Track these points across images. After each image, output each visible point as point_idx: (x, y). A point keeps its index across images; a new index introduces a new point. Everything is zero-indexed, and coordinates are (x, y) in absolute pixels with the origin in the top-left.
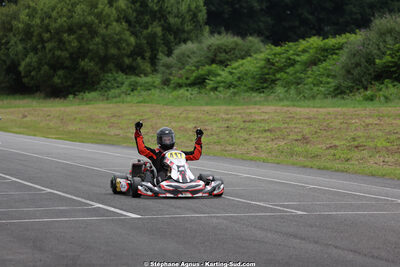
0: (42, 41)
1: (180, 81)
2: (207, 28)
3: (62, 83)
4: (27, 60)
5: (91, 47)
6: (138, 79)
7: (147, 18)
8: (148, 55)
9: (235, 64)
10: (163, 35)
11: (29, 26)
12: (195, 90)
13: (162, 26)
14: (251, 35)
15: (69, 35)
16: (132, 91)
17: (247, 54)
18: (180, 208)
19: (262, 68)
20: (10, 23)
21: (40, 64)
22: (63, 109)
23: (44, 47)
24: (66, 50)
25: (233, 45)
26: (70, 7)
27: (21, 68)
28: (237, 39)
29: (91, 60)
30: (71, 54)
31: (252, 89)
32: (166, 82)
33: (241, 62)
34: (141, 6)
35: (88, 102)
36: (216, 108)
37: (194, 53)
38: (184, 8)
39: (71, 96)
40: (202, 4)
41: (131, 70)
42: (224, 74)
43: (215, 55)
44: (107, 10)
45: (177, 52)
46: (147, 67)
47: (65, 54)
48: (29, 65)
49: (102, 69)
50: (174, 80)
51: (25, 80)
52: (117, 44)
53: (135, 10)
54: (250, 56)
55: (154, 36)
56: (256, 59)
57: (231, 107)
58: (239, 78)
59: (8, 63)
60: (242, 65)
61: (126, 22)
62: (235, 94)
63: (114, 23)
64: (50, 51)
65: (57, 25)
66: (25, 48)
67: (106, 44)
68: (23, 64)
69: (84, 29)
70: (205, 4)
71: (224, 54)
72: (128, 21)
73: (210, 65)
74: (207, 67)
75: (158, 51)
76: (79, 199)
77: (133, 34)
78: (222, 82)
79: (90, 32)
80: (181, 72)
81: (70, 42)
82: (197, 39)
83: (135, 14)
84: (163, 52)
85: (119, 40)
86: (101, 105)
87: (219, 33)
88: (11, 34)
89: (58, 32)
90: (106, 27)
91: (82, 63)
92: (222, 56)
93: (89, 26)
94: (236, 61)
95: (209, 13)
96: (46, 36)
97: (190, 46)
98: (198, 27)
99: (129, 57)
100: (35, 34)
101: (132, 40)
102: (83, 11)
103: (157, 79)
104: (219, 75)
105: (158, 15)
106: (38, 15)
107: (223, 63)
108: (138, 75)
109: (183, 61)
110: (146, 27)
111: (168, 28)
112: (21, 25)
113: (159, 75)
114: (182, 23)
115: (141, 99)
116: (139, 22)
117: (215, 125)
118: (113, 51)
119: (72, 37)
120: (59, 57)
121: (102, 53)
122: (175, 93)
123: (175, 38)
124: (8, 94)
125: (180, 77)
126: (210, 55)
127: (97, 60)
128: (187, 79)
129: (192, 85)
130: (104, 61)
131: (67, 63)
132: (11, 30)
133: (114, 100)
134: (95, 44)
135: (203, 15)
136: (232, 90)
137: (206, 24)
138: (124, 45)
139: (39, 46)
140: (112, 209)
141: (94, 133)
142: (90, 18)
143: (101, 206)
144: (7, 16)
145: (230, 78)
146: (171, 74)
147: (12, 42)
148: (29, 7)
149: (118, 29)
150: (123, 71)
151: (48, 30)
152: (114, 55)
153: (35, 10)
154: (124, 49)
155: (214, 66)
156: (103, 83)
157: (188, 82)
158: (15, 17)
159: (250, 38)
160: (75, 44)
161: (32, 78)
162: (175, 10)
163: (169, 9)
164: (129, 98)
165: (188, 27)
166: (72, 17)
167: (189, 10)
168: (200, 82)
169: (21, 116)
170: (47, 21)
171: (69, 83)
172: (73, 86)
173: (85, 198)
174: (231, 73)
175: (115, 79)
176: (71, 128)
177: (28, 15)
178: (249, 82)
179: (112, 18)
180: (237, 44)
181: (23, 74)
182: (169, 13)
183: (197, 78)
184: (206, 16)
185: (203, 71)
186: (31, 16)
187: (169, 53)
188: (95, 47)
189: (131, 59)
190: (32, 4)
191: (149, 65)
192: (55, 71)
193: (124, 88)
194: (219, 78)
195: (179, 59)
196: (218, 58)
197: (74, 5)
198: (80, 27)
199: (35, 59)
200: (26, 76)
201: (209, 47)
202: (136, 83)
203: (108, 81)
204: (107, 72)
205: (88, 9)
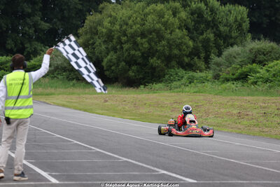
0: (121, 43)
1: (228, 76)
2: (250, 35)
3: (135, 76)
4: (109, 57)
5: (159, 49)
6: (195, 74)
7: (203, 26)
8: (203, 55)
9: (271, 64)
10: (215, 40)
11: (110, 31)
12: (239, 84)
13: (214, 33)
15: (142, 38)
16: (190, 83)
18: (227, 175)
20: (96, 28)
21: (119, 60)
22: (135, 96)
23: (122, 48)
24: (139, 50)
25: (270, 49)
26: (143, 17)
27: (104, 64)
28: (273, 44)
29: (158, 58)
30: (143, 54)
32: (217, 77)
33: (275, 62)
34: (198, 17)
35: (155, 91)
36: (255, 98)
37: (238, 54)
38: (231, 19)
39: (142, 86)
40: (246, 16)
41: (190, 67)
42: (262, 71)
43: (256, 57)
44: (172, 19)
45: (226, 53)
46: (202, 64)
47: (138, 53)
48: (110, 61)
49: (166, 65)
50: (223, 75)
51: (107, 73)
52: (179, 46)
53: (194, 21)
55: (208, 40)
57: (267, 98)
58: (274, 75)
60: (276, 65)
62: (270, 87)
63: (177, 30)
64: (127, 50)
65: (132, 31)
66: (107, 48)
67: (170, 46)
68: (105, 60)
69: (153, 34)
70: (248, 16)
72: (187, 29)
73: (252, 64)
74: (249, 66)
75: (210, 52)
76: (148, 167)
77: (192, 38)
78: (261, 78)
79: (158, 36)
80: (229, 69)
81: (142, 44)
82: (242, 44)
83: (193, 23)
84: (215, 54)
85: (181, 44)
86: (167, 93)
87: (259, 39)
88: (97, 37)
89: (134, 36)
90: (171, 33)
91: (152, 61)
92: (261, 57)
93: (158, 32)
94: (272, 61)
95: (251, 23)
96: (124, 39)
97: (236, 49)
98: (242, 34)
99: (187, 56)
100: (115, 37)
101: (191, 43)
102: (153, 20)
103: (210, 74)
104: (259, 72)
105: (212, 24)
106: (118, 23)
107: (262, 63)
108: (194, 71)
109: (230, 61)
110: (202, 34)
111: (218, 35)
112: (104, 30)
113: (211, 72)
114: (230, 31)
115: (195, 90)
116: (196, 29)
117: (255, 111)
118: (176, 52)
119: (144, 40)
120: (133, 55)
121: (167, 53)
122: (224, 86)
123: (224, 43)
125: (228, 74)
126: (252, 56)
127: (163, 58)
128: (233, 75)
129: (236, 79)
130: (168, 59)
131: (140, 60)
132: (96, 33)
133: (176, 90)
134: (161, 46)
135: (246, 25)
136: (268, 84)
137: (249, 32)
138: (184, 47)
139: (118, 47)
140: (174, 175)
141: (160, 116)
142: (158, 26)
143: (165, 172)
144: (94, 22)
145: (267, 75)
146: (220, 71)
147: (97, 43)
148: (111, 16)
149: (180, 35)
150: (183, 68)
151: (125, 35)
152: (176, 55)
153: (115, 18)
154: (184, 50)
155: (254, 65)
156: (167, 77)
157: (234, 77)
158: (100, 23)
160: (146, 45)
161: (113, 71)
162: (225, 21)
163: (220, 20)
164: (187, 89)
165: (235, 34)
166: (144, 24)
167: (236, 21)
168: (243, 78)
169: (103, 101)
170: (124, 27)
171: (141, 76)
172: (143, 79)
173: (153, 166)
174: (268, 71)
175: (177, 74)
176: (143, 111)
177: (110, 22)
179: (175, 26)
180: (273, 49)
181: (105, 68)
182: (220, 22)
183: (241, 74)
184: (248, 26)
185: (245, 69)
186: (112, 23)
187: (219, 55)
188: (162, 48)
189: (189, 58)
190: (113, 14)
191: (204, 63)
192: (130, 66)
193: (183, 81)
194: (258, 75)
195: (227, 60)
196: (257, 59)
197: (146, 15)
198: (150, 32)
199: (115, 57)
200: (108, 70)
201: (251, 50)
202: (193, 77)
203: (171, 75)
204: (170, 68)
205: (157, 18)
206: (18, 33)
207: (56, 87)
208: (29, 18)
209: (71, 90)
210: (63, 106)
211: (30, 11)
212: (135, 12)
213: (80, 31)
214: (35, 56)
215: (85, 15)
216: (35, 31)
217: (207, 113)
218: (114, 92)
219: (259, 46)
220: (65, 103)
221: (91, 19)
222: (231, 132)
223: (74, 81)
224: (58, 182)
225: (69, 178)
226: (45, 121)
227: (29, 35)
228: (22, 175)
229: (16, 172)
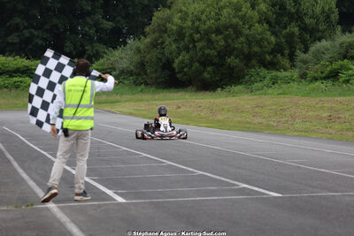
0: (194, 41)
1: (316, 75)
2: (339, 28)
3: (211, 78)
4: (180, 58)
5: (236, 46)
6: (279, 74)
7: (286, 19)
8: (287, 52)
10: (300, 34)
11: (181, 28)
12: (330, 83)
13: (299, 26)
15: (217, 35)
16: (273, 84)
18: (316, 187)
20: (164, 26)
21: (192, 60)
22: (212, 100)
23: (195, 47)
24: (214, 48)
26: (217, 11)
27: (175, 65)
29: (237, 57)
30: (219, 52)
32: (303, 76)
34: (280, 9)
35: (234, 94)
36: (348, 98)
37: (328, 49)
38: (318, 10)
39: (219, 89)
40: (334, 6)
41: (272, 65)
43: (347, 52)
44: (250, 13)
45: (313, 49)
46: (286, 62)
47: (213, 52)
48: (182, 62)
49: (246, 65)
50: (311, 74)
51: (179, 76)
52: (259, 43)
53: (275, 13)
55: (292, 35)
59: (164, 60)
61: (267, 23)
63: (257, 25)
64: (200, 49)
65: (206, 27)
66: (178, 48)
67: (249, 43)
68: (177, 61)
69: (230, 29)
70: (337, 6)
72: (269, 22)
73: (342, 60)
74: (340, 62)
75: (295, 48)
76: (227, 180)
77: (274, 33)
79: (235, 32)
80: (317, 67)
81: (217, 41)
82: (331, 37)
83: (275, 16)
84: (300, 49)
85: (261, 40)
86: (246, 97)
87: (350, 32)
88: (166, 35)
89: (207, 33)
90: (249, 28)
91: (229, 60)
93: (235, 27)
95: (341, 14)
96: (197, 36)
97: (324, 43)
98: (331, 27)
99: (270, 54)
100: (187, 35)
101: (273, 39)
102: (229, 14)
103: (295, 73)
104: (351, 69)
105: (296, 17)
106: (189, 19)
108: (278, 70)
109: (318, 57)
110: (285, 28)
111: (304, 28)
112: (174, 28)
113: (297, 70)
114: (317, 24)
115: (281, 91)
117: (347, 114)
118: (256, 49)
119: (220, 37)
120: (208, 55)
121: (246, 51)
122: (312, 86)
123: (311, 37)
124: (164, 88)
125: (316, 72)
126: (343, 51)
127: (241, 57)
128: (322, 73)
129: (325, 78)
130: (248, 58)
131: (216, 60)
132: (165, 31)
133: (258, 92)
134: (239, 43)
135: (335, 16)
137: (338, 24)
138: (265, 43)
139: (191, 46)
140: (256, 189)
141: (240, 122)
142: (235, 21)
143: (246, 186)
144: (162, 19)
146: (307, 69)
147: (167, 43)
148: (181, 11)
149: (260, 29)
150: (265, 67)
151: (198, 32)
152: (256, 53)
153: (186, 13)
154: (266, 47)
155: (345, 61)
156: (247, 78)
157: (324, 75)
158: (169, 19)
160: (222, 43)
161: (185, 74)
162: (310, 12)
163: (305, 11)
164: (270, 91)
165: (322, 27)
166: (219, 19)
167: (323, 12)
168: (333, 76)
169: (175, 107)
170: (197, 23)
171: (218, 78)
172: (221, 80)
173: (231, 179)
175: (258, 74)
176: (220, 117)
177: (181, 18)
179: (255, 20)
181: (177, 70)
182: (305, 14)
183: (331, 72)
184: (338, 17)
185: (335, 66)
186: (183, 19)
187: (306, 51)
188: (240, 46)
189: (272, 56)
190: (183, 8)
191: (288, 61)
192: (205, 67)
193: (266, 81)
194: (350, 72)
195: (315, 56)
196: (349, 54)
197: (221, 9)
198: (226, 28)
199: (187, 57)
200: (180, 72)
201: (341, 44)
202: (278, 77)
203: (252, 76)
204: (251, 68)
205: (232, 12)
206: (77, 34)
207: (122, 94)
208: (89, 16)
209: (139, 96)
210: (131, 114)
211: (90, 8)
212: (209, 6)
213: (147, 29)
214: (98, 60)
215: (152, 12)
216: (97, 31)
217: (293, 117)
218: (187, 97)
219: (350, 40)
220: (132, 111)
221: (159, 15)
222: (321, 138)
223: (143, 86)
224: (124, 201)
225: (137, 195)
226: (110, 132)
227: (89, 36)
228: (84, 194)
229: (77, 191)
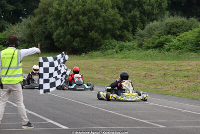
0: (67, 20)
1: (149, 45)
2: (167, 13)
3: (79, 46)
4: (58, 31)
6: (125, 43)
7: (131, 6)
8: (131, 28)
9: (182, 35)
10: (140, 16)
11: (59, 11)
12: (156, 51)
13: (140, 11)
14: (192, 17)
15: (83, 16)
16: (121, 50)
17: (190, 28)
19: (197, 37)
20: (47, 9)
21: (65, 33)
23: (68, 24)
24: (81, 25)
25: (181, 23)
27: (54, 37)
28: (184, 19)
29: (96, 31)
30: (84, 28)
31: (191, 50)
32: (140, 46)
33: (185, 33)
37: (157, 28)
39: (84, 54)
41: (121, 38)
42: (175, 41)
43: (170, 30)
44: (106, 1)
45: (147, 27)
46: (130, 36)
47: (80, 28)
48: (59, 34)
49: (103, 37)
50: (145, 44)
51: (56, 44)
52: (112, 22)
54: (192, 30)
55: (134, 17)
56: (195, 32)
58: (183, 43)
59: (46, 33)
60: (186, 35)
61: (118, 8)
62: (180, 53)
63: (110, 9)
64: (71, 26)
65: (76, 10)
66: (56, 24)
67: (105, 22)
68: (55, 34)
71: (175, 29)
72: (119, 8)
74: (165, 37)
75: (137, 26)
77: (122, 15)
78: (174, 45)
79: (96, 15)
80: (149, 39)
81: (83, 21)
83: (123, 4)
85: (113, 20)
88: (48, 16)
89: (77, 14)
90: (105, 12)
91: (91, 33)
92: (175, 30)
93: (95, 11)
96: (69, 17)
97: (155, 23)
99: (119, 30)
100: (62, 15)
101: (121, 19)
102: (92, 2)
103: (135, 43)
104: (172, 41)
106: (64, 5)
107: (175, 34)
108: (125, 41)
109: (150, 34)
110: (130, 12)
111: (143, 12)
114: (152, 9)
115: (123, 56)
118: (110, 26)
119: (85, 17)
120: (77, 30)
121: (103, 27)
123: (148, 19)
124: (46, 52)
125: (149, 43)
126: (167, 29)
127: (99, 31)
128: (153, 44)
129: (155, 47)
130: (104, 32)
131: (82, 34)
134: (98, 22)
137: (167, 10)
139: (65, 23)
142: (95, 6)
144: (46, 5)
145: (178, 43)
146: (143, 41)
147: (49, 21)
149: (112, 13)
150: (116, 38)
151: (70, 14)
152: (110, 29)
153: (62, 1)
154: (116, 25)
155: (169, 36)
156: (103, 46)
157: (154, 45)
158: (51, 5)
159: (192, 19)
160: (86, 22)
161: (61, 43)
163: (144, 1)
164: (117, 55)
165: (156, 11)
167: (157, 1)
168: (160, 46)
170: (69, 8)
172: (85, 48)
174: (179, 40)
175: (110, 44)
177: (58, 4)
178: (189, 46)
179: (109, 6)
180: (183, 23)
181: (55, 40)
182: (144, 3)
183: (159, 43)
184: (167, 5)
185: (162, 39)
186: (60, 5)
188: (99, 24)
189: (120, 31)
191: (132, 35)
192: (74, 38)
193: (116, 48)
194: (171, 43)
195: (149, 32)
196: (172, 31)
198: (89, 11)
199: (62, 31)
200: (57, 42)
201: (166, 24)
202: (123, 46)
203: (107, 45)
204: (106, 39)
213: (36, 11)
219: (172, 21)
221: (44, 1)
